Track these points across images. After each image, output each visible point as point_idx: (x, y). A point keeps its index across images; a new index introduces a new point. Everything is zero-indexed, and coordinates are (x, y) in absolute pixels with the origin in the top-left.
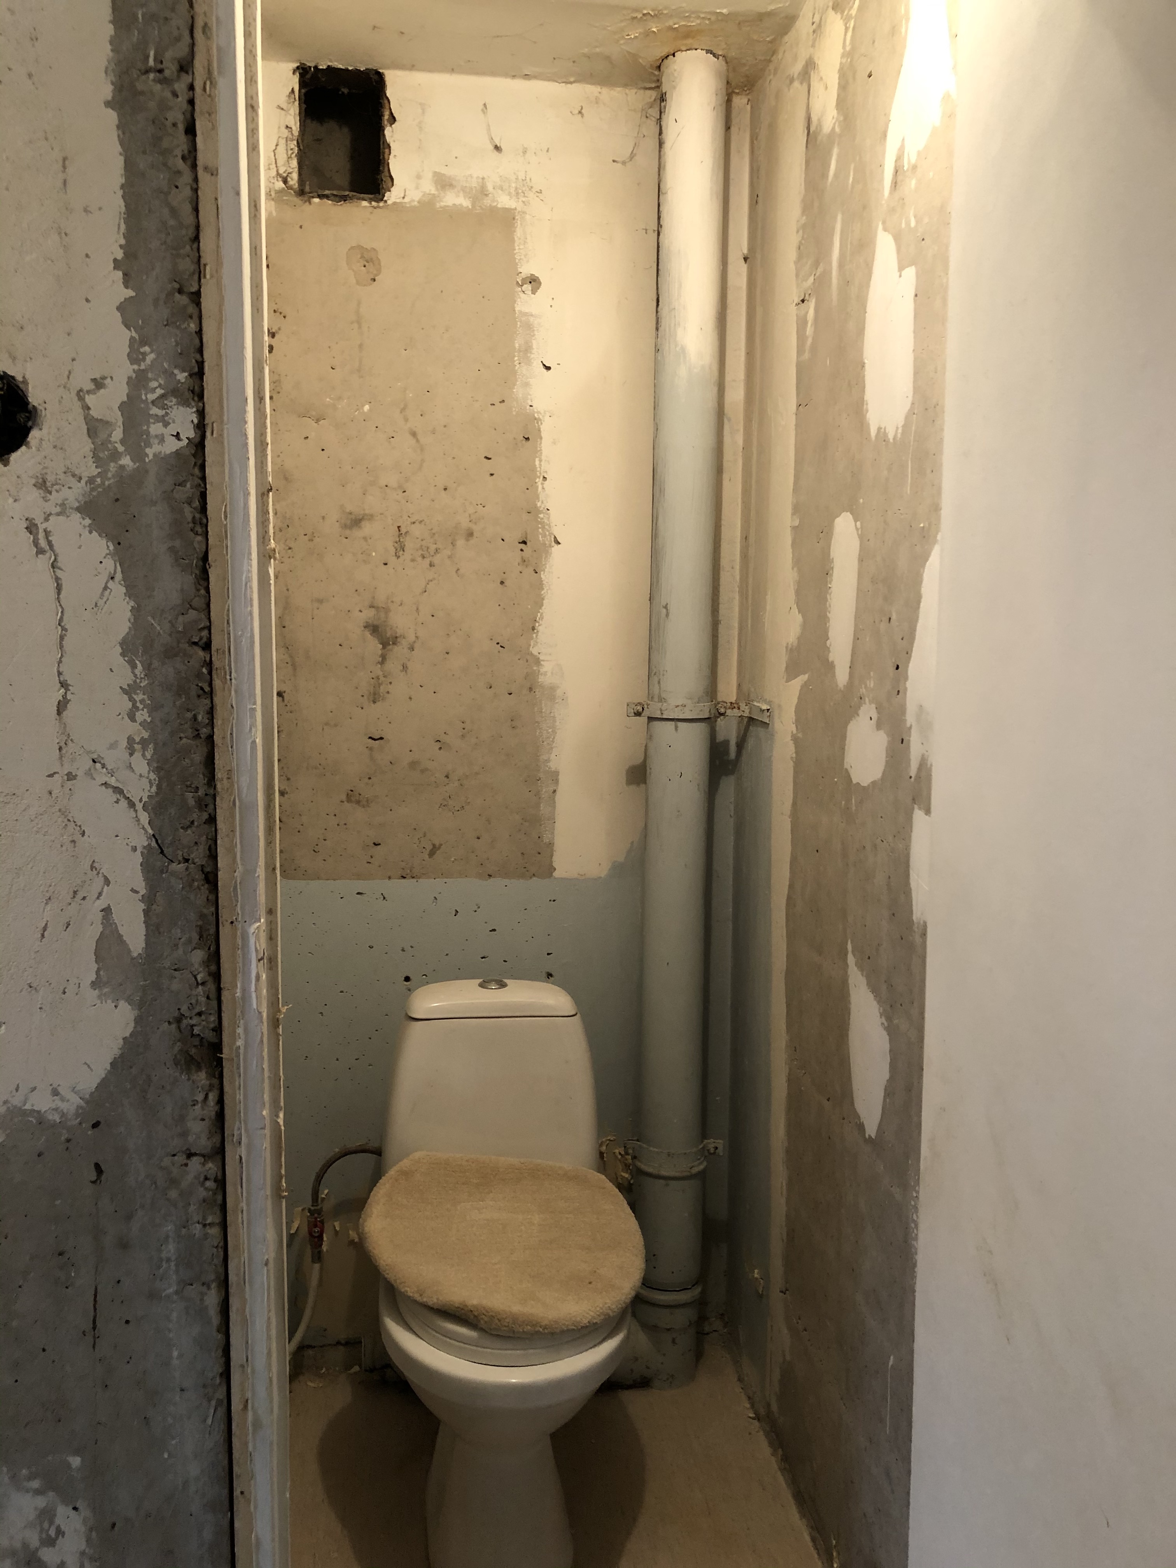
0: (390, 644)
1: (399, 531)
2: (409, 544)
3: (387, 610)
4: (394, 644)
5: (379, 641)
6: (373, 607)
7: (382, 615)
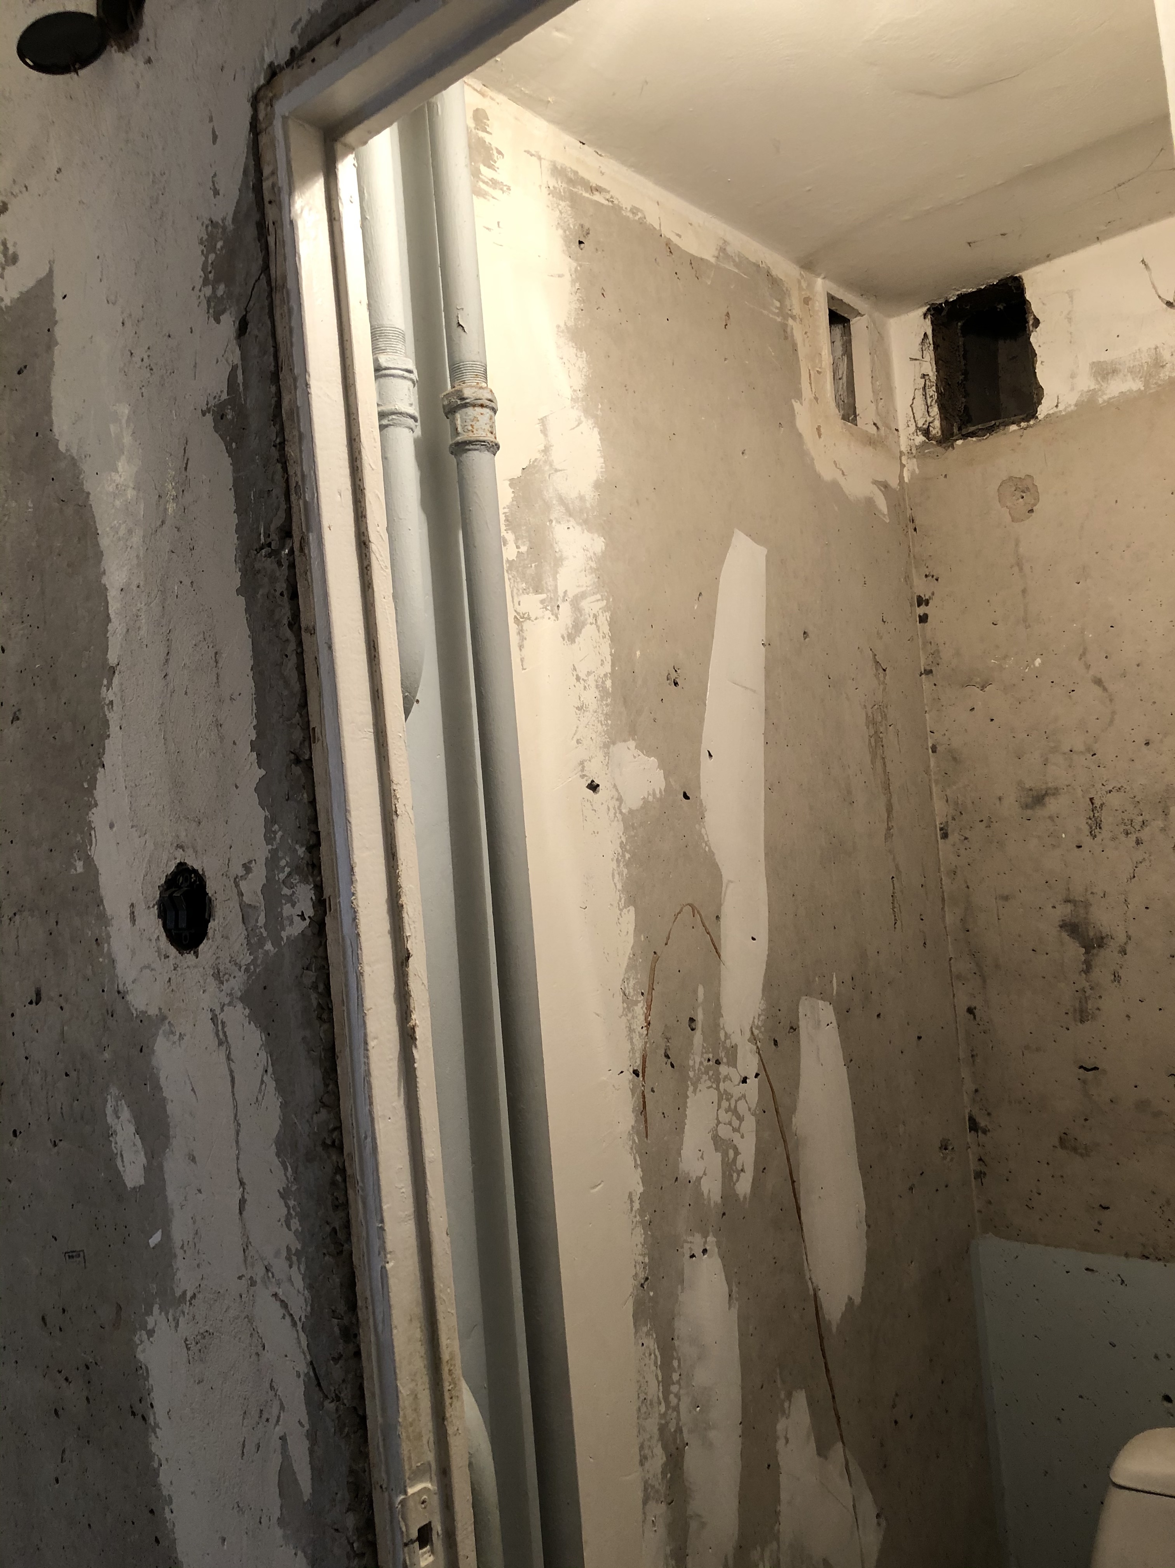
0: (1094, 948)
1: (1093, 804)
2: (1107, 818)
3: (1087, 905)
4: (1100, 946)
5: (1080, 943)
6: (1069, 901)
7: (1082, 911)
